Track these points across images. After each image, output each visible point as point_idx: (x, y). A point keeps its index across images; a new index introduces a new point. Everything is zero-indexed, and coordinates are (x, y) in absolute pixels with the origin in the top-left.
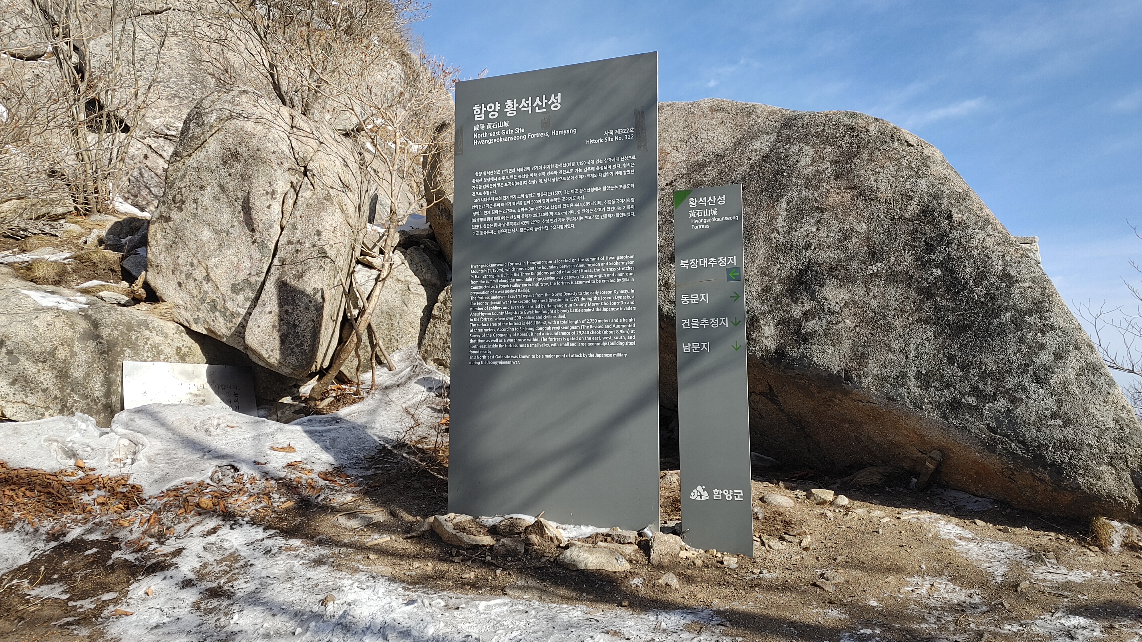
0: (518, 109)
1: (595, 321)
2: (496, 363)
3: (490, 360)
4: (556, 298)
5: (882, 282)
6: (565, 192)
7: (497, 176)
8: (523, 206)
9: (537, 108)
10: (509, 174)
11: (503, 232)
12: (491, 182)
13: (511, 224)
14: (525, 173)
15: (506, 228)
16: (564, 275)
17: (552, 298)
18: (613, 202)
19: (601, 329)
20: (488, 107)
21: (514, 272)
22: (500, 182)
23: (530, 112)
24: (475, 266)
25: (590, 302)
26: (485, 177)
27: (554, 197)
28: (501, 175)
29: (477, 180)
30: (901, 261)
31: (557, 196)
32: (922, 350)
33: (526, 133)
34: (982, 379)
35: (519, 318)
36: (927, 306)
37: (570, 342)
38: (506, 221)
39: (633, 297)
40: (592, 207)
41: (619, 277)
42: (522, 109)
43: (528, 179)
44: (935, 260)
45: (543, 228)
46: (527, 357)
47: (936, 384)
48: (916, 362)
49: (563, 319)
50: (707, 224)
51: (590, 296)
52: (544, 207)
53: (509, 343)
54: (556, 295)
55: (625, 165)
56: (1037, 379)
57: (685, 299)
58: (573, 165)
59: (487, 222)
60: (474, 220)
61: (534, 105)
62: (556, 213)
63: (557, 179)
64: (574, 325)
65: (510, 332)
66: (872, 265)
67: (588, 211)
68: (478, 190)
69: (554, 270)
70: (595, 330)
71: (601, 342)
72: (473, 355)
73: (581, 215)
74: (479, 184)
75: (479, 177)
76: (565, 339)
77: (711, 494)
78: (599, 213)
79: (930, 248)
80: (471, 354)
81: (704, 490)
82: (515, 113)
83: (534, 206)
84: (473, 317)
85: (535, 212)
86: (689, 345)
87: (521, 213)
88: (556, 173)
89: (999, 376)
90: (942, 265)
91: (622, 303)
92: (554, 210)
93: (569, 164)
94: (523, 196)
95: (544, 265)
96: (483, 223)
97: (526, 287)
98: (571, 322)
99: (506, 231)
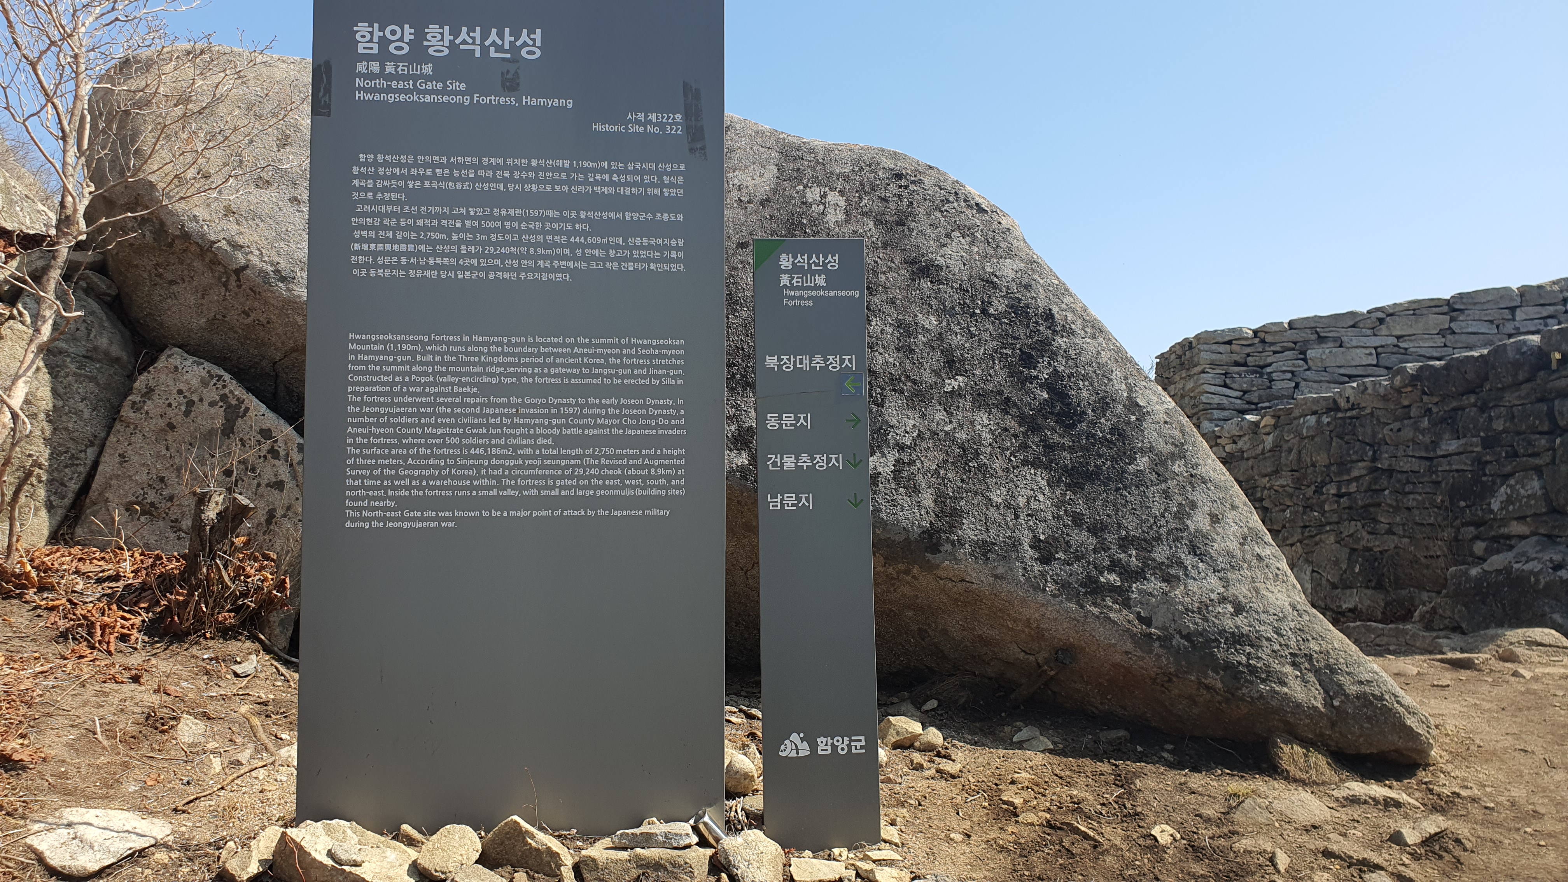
0: (452, 45)
1: (610, 451)
2: (406, 525)
3: (392, 519)
4: (534, 406)
5: (968, 404)
6: (550, 213)
7: (409, 166)
8: (464, 229)
9: (492, 49)
10: (434, 166)
11: (419, 274)
12: (393, 176)
13: (439, 261)
14: (468, 168)
15: (427, 267)
16: (549, 366)
17: (524, 405)
18: (645, 242)
19: (622, 467)
20: (389, 29)
21: (446, 353)
22: (414, 178)
23: (478, 54)
24: (358, 337)
25: (600, 416)
26: (381, 165)
27: (528, 219)
28: (415, 165)
29: (364, 170)
30: (991, 376)
31: (535, 219)
32: (1034, 505)
33: (469, 92)
34: (1123, 548)
35: (456, 441)
36: (1033, 441)
37: (561, 488)
38: (427, 255)
39: (682, 412)
40: (606, 247)
41: (657, 377)
42: (462, 47)
43: (474, 181)
44: (1036, 377)
45: (506, 275)
46: (472, 514)
47: (1060, 555)
48: (1031, 523)
49: (547, 447)
50: (809, 298)
51: (600, 406)
52: (508, 237)
53: (433, 488)
54: (535, 401)
55: (666, 179)
56: (1193, 550)
57: (772, 421)
58: (567, 166)
59: (385, 253)
60: (357, 247)
61: (487, 43)
62: (532, 250)
63: (534, 188)
64: (568, 457)
65: (435, 467)
66: (950, 379)
67: (596, 252)
68: (366, 190)
69: (529, 355)
70: (610, 467)
71: (622, 488)
72: (353, 509)
73: (583, 258)
74: (367, 177)
75: (367, 164)
76: (551, 482)
77: (813, 746)
78: (619, 260)
79: (1028, 360)
80: (349, 508)
81: (802, 740)
82: (446, 52)
83: (488, 231)
84: (354, 436)
85: (489, 243)
86: (779, 497)
87: (460, 242)
88: (532, 175)
89: (1145, 544)
90: (1047, 386)
91: (661, 422)
92: (529, 245)
93: (559, 163)
94: (463, 211)
95: (509, 344)
96: (375, 254)
97: (470, 384)
98: (563, 452)
99: (428, 273)
